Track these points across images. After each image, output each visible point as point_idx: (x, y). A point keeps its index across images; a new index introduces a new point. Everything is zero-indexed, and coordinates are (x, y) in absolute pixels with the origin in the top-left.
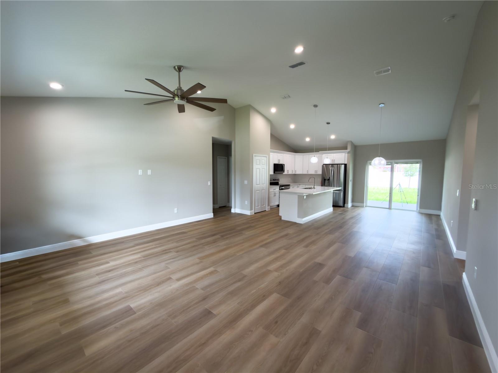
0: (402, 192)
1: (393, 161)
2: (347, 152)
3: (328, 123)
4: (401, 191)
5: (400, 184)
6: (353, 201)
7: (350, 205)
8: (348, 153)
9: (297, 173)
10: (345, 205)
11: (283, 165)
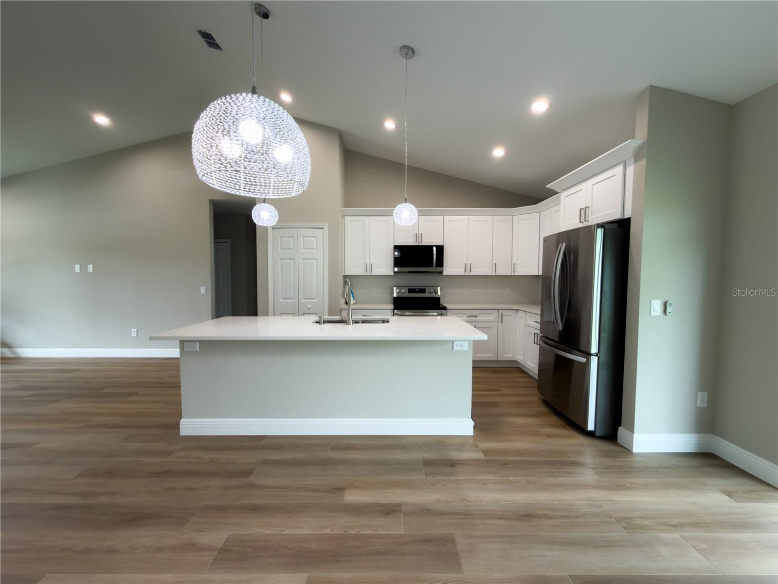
2: (631, 154)
11: (434, 249)
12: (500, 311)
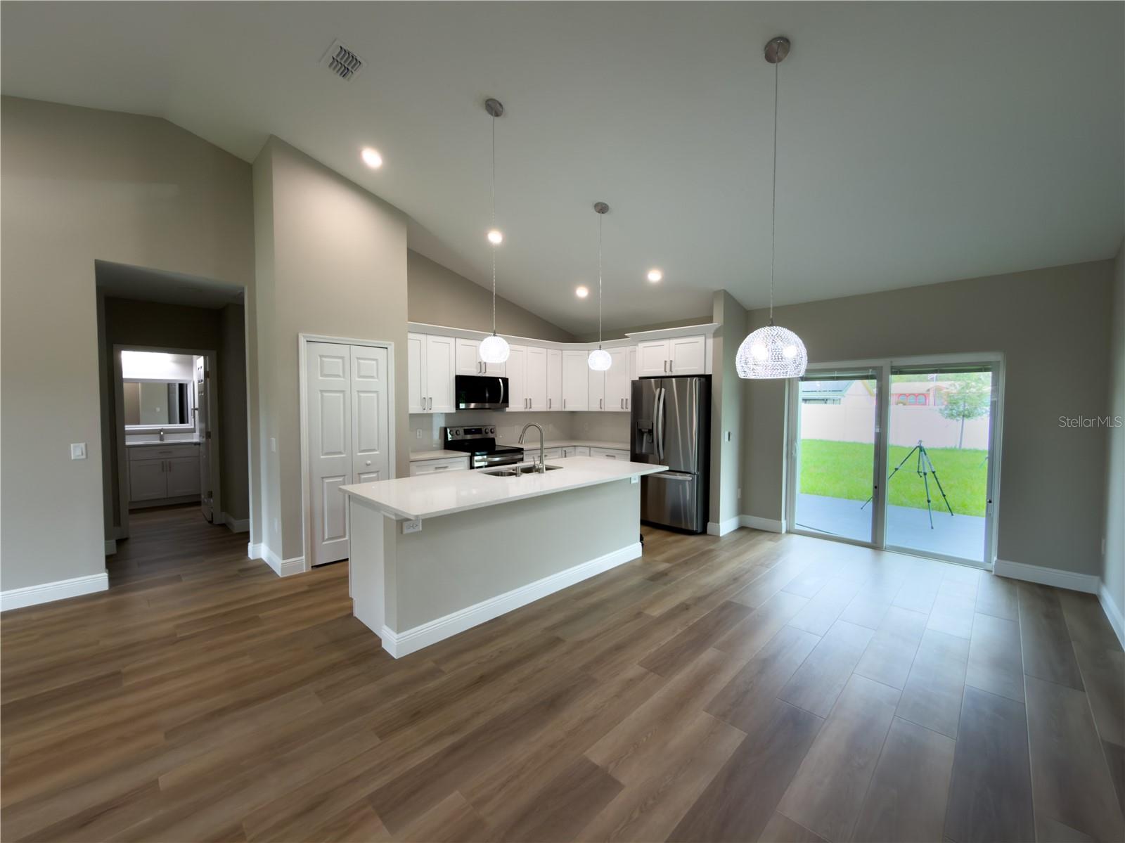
0: (930, 475)
1: (884, 363)
2: (713, 331)
3: (602, 208)
4: (928, 470)
5: (922, 445)
6: (743, 507)
7: (726, 523)
8: (716, 334)
9: (570, 408)
10: (710, 525)
11: (500, 380)
12: (564, 449)
